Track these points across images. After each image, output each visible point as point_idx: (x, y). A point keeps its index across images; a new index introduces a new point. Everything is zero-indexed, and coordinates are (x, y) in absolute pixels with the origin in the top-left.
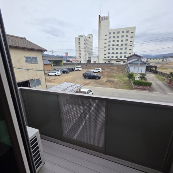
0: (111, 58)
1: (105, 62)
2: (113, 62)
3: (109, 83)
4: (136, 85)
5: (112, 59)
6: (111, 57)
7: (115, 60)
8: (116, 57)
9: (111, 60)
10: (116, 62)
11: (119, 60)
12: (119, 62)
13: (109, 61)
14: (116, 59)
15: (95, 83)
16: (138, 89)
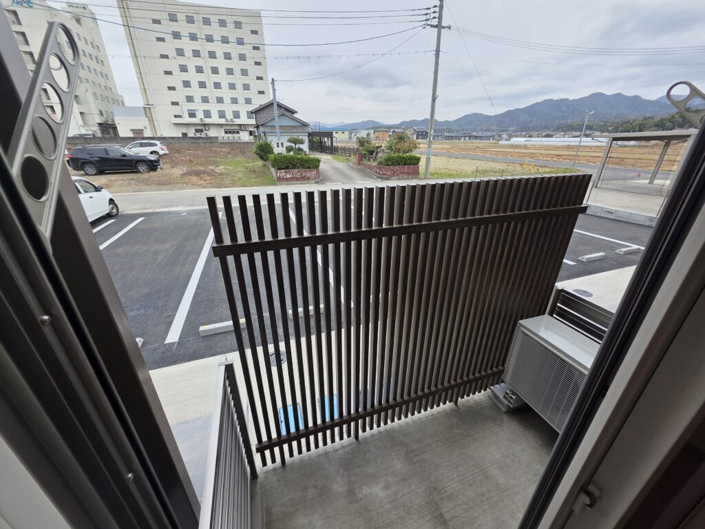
0: (201, 119)
1: (185, 135)
2: (212, 133)
3: (194, 179)
4: (281, 169)
5: (207, 121)
6: (200, 115)
7: (221, 125)
8: (222, 114)
9: (205, 125)
10: (226, 132)
11: (231, 125)
12: (234, 133)
13: (197, 131)
14: (222, 121)
15: (132, 182)
16: (287, 179)
